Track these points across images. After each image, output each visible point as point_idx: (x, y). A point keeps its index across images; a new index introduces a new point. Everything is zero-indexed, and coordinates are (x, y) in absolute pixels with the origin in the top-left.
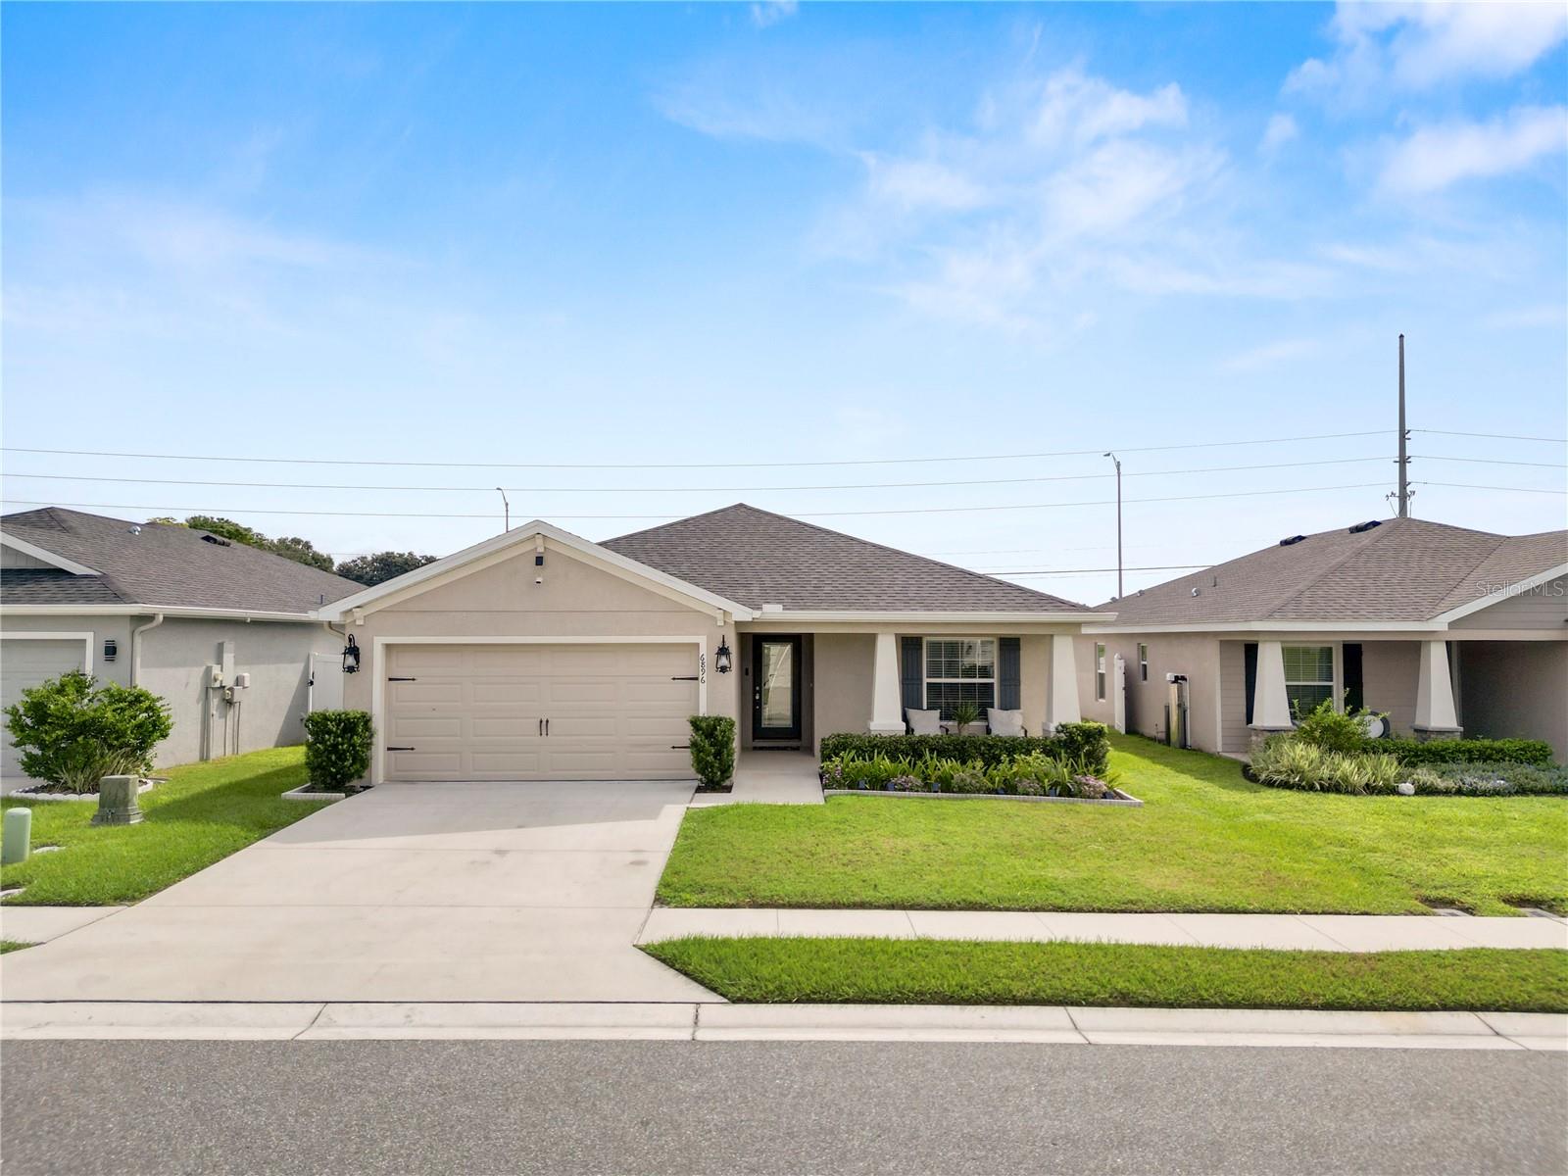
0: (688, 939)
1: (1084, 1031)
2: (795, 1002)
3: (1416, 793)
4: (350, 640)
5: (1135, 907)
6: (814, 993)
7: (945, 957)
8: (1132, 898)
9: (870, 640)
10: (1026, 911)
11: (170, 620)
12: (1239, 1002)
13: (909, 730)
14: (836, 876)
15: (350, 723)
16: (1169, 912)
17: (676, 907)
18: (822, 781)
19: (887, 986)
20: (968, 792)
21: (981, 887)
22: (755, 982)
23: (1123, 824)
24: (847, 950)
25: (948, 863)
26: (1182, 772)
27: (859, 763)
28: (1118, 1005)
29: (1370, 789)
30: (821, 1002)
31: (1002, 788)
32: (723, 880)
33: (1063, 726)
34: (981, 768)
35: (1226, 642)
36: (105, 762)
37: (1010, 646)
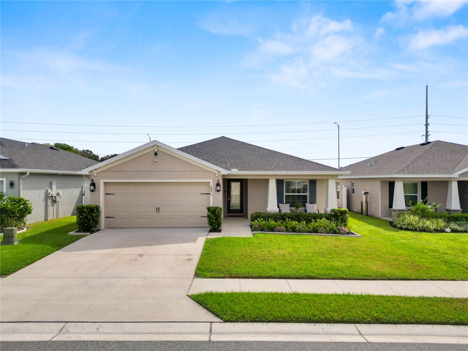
0: (207, 293)
1: (364, 335)
2: (249, 322)
3: (451, 232)
4: (92, 181)
5: (369, 278)
6: (256, 318)
7: (305, 301)
8: (368, 274)
9: (266, 181)
10: (330, 279)
11: (31, 174)
12: (421, 322)
13: (280, 211)
14: (260, 265)
15: (92, 209)
16: (382, 280)
17: (202, 278)
18: (251, 229)
19: (285, 315)
20: (301, 232)
21: (313, 270)
22: (233, 313)
23: (357, 244)
24: (267, 298)
25: (298, 260)
26: (369, 224)
27: (264, 222)
28: (375, 323)
29: (436, 231)
30: (259, 322)
31: (313, 231)
32: (219, 267)
33: (333, 210)
34: (305, 224)
35: (383, 181)
36: (9, 222)
37: (313, 183)
